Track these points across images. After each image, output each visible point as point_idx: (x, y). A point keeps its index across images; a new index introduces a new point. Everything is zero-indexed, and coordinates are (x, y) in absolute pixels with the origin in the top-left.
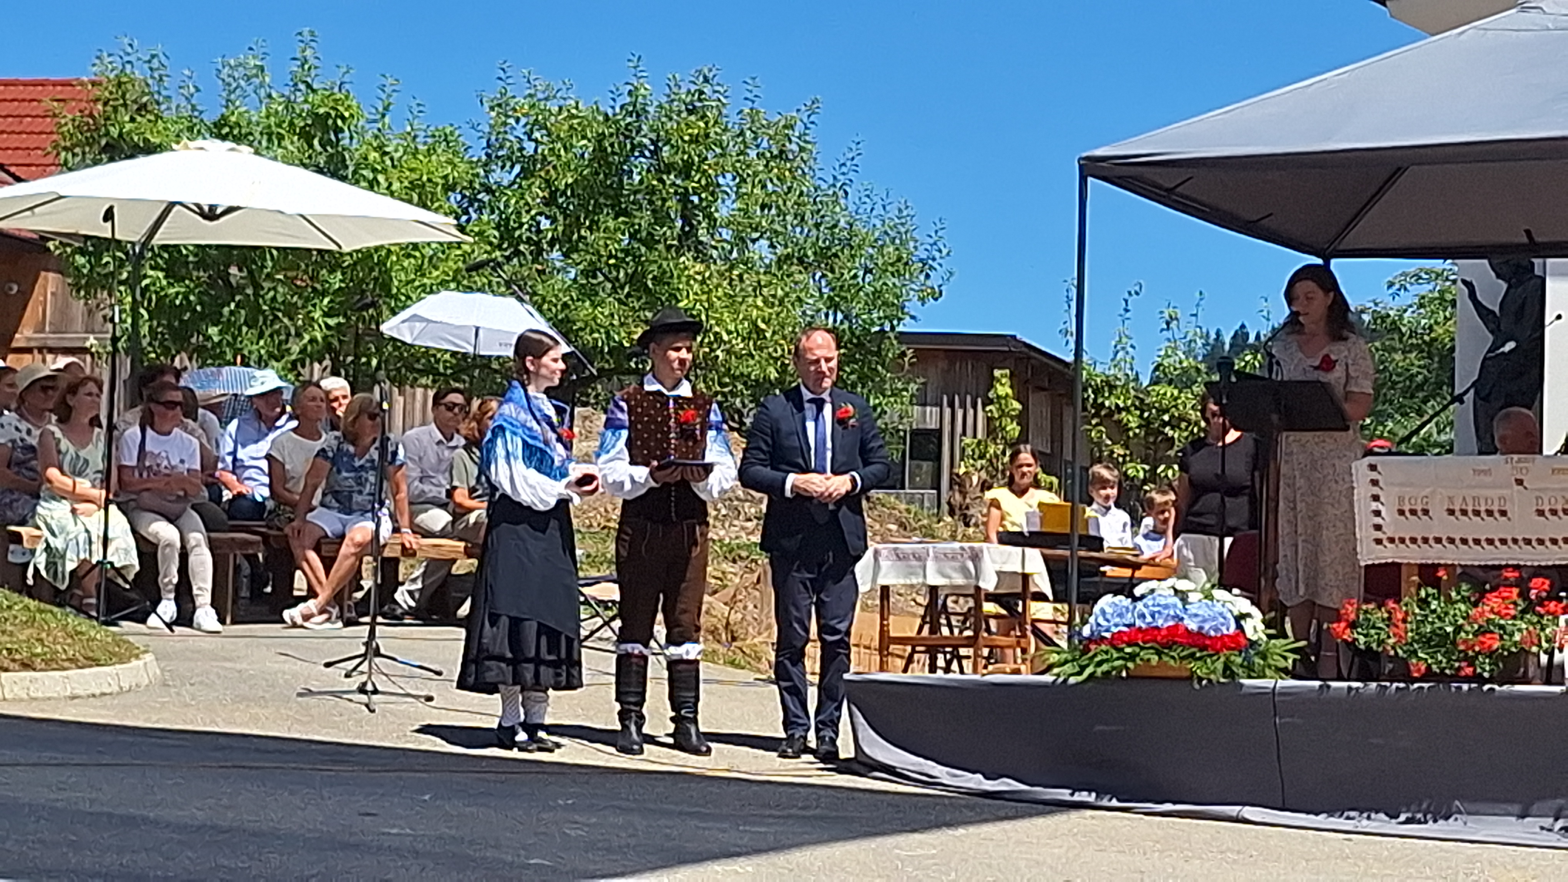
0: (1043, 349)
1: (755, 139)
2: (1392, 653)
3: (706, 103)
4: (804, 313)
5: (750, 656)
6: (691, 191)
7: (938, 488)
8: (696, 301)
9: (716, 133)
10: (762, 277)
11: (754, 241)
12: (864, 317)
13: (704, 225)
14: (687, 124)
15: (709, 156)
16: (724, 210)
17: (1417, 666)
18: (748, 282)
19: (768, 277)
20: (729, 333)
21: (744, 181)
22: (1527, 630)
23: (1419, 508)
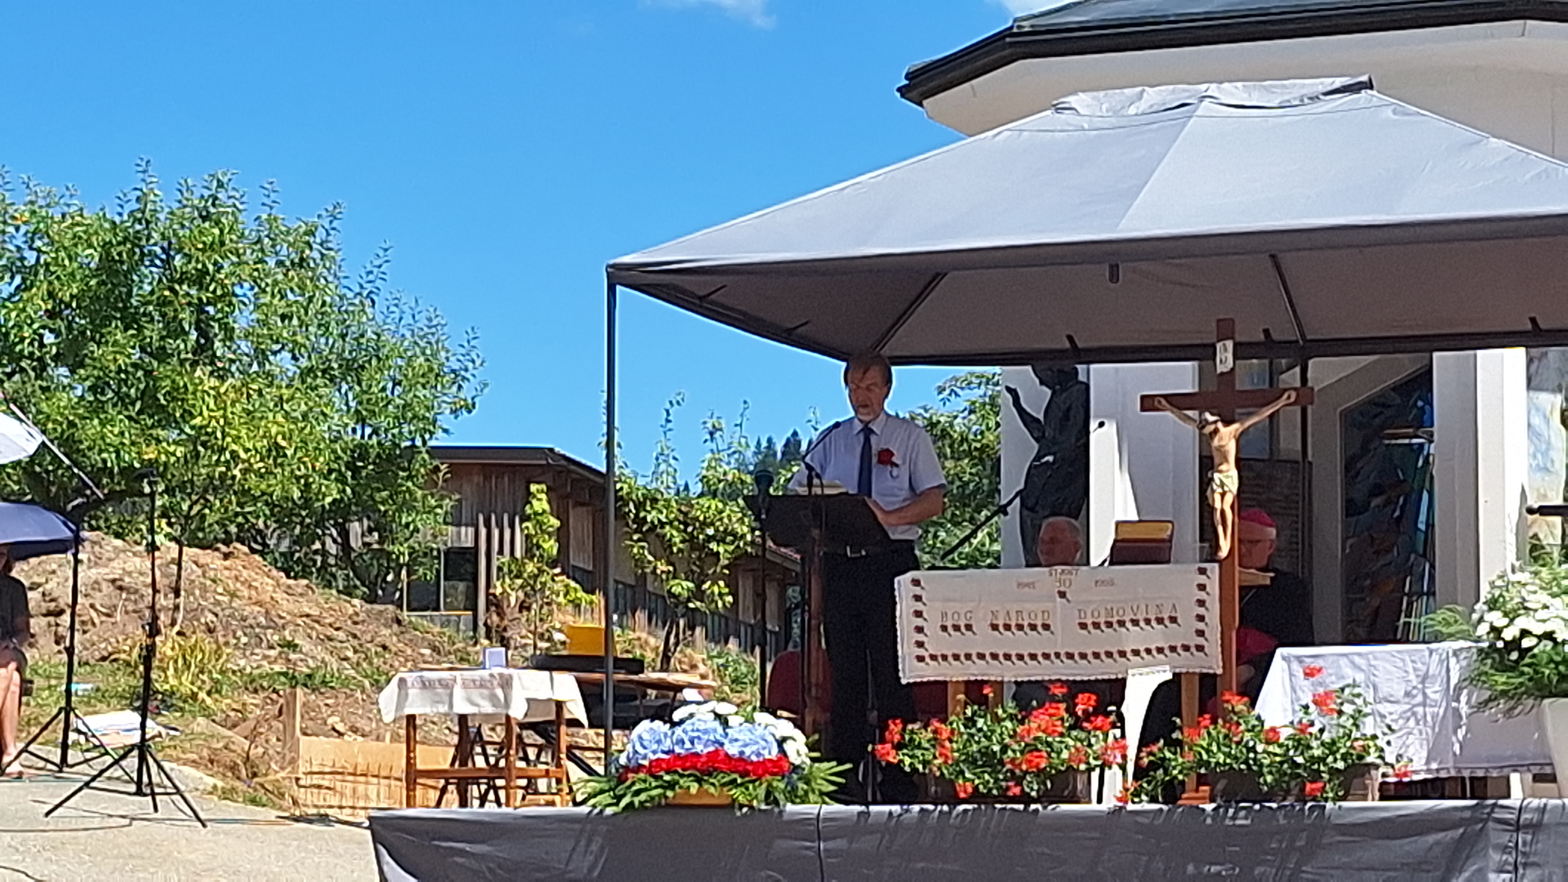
0: (580, 461)
1: (274, 246)
2: (938, 774)
3: (221, 209)
5: (272, 793)
6: (205, 300)
7: (475, 609)
8: (211, 417)
9: (232, 240)
10: (284, 391)
11: (275, 353)
12: (394, 431)
13: (220, 337)
14: (200, 232)
15: (226, 266)
16: (242, 319)
17: (964, 787)
18: (269, 397)
19: (291, 391)
20: (247, 450)
21: (264, 291)
22: (1075, 746)
23: (962, 624)
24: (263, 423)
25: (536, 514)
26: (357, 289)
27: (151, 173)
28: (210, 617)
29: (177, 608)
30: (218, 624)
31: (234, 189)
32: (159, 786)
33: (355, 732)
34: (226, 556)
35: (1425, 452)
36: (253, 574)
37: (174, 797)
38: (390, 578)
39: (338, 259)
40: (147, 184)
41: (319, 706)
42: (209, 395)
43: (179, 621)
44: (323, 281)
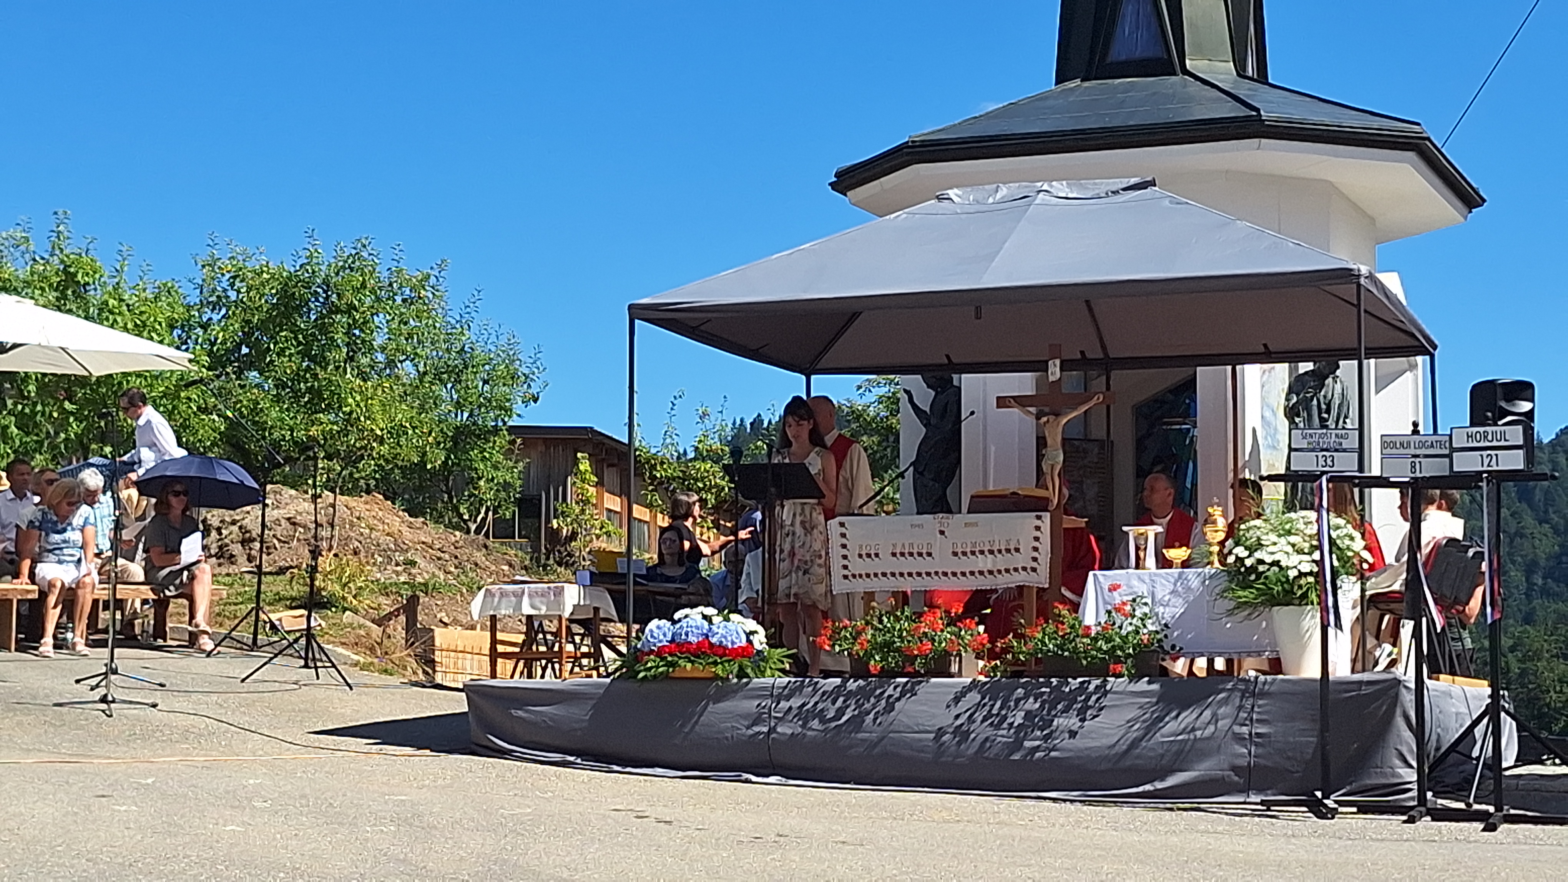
11: (401, 362)
22: (950, 639)
23: (872, 552)
25: (581, 472)
26: (458, 318)
27: (315, 237)
28: (356, 544)
29: (332, 536)
30: (361, 548)
31: (372, 249)
32: (320, 661)
33: (456, 624)
34: (370, 502)
35: (1191, 435)
36: (386, 514)
37: (330, 669)
39: (445, 298)
40: (313, 245)
41: (431, 606)
42: (355, 391)
43: (335, 547)
44: (434, 313)
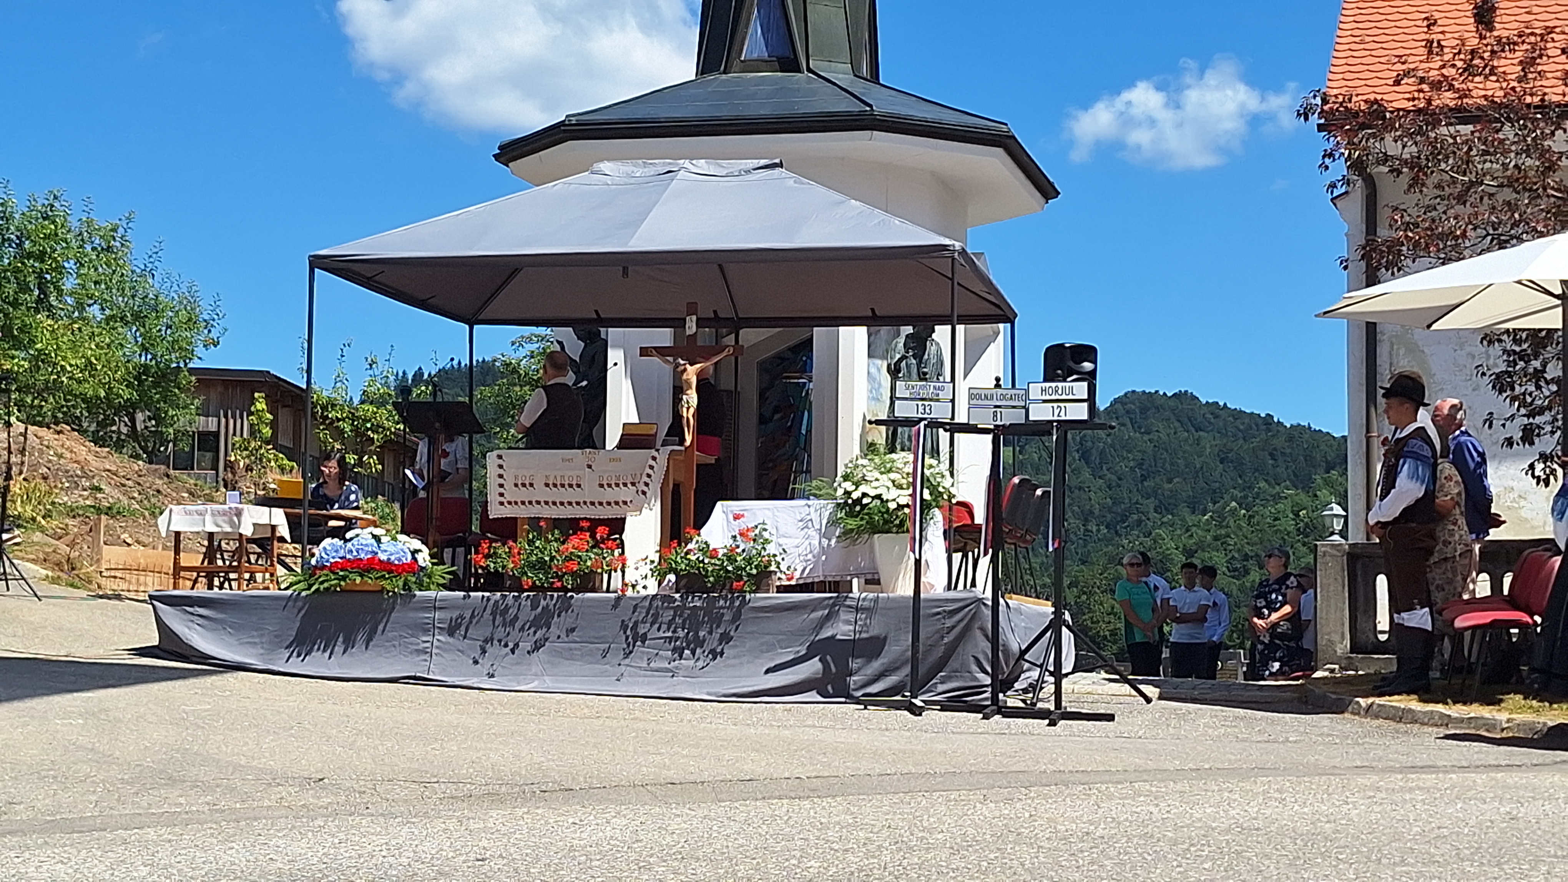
0: (288, 380)
1: (90, 238)
2: (511, 573)
3: (56, 213)
4: (124, 354)
5: (84, 580)
6: (44, 270)
8: (48, 344)
9: (62, 233)
10: (95, 329)
11: (89, 306)
12: (166, 357)
13: (54, 294)
14: (42, 227)
15: (58, 249)
16: (69, 283)
17: (526, 582)
18: (85, 333)
19: (100, 330)
20: (71, 365)
21: (82, 265)
22: (595, 558)
23: (527, 482)
24: (81, 350)
25: (258, 411)
28: (46, 470)
29: (23, 463)
30: (50, 474)
31: (64, 201)
32: (10, 574)
33: (139, 544)
34: (59, 433)
35: (807, 387)
36: (73, 444)
37: (20, 582)
38: (162, 449)
39: (131, 247)
41: (115, 527)
42: (47, 330)
43: (25, 471)
44: (121, 261)
